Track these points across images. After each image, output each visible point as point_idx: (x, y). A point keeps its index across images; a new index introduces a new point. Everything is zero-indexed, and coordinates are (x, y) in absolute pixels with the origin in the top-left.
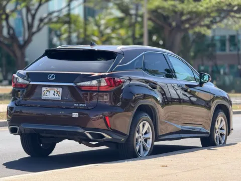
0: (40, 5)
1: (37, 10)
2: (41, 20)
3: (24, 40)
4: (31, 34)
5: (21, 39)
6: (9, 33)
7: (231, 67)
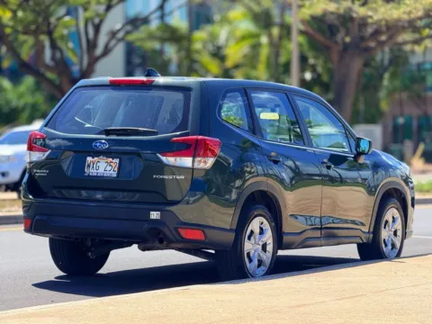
0: (109, 8)
3: (81, 70)
4: (94, 60)
5: (76, 69)
6: (53, 58)
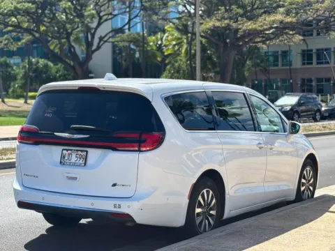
1: (96, 29)
2: (101, 39)
4: (92, 53)
7: (284, 81)
